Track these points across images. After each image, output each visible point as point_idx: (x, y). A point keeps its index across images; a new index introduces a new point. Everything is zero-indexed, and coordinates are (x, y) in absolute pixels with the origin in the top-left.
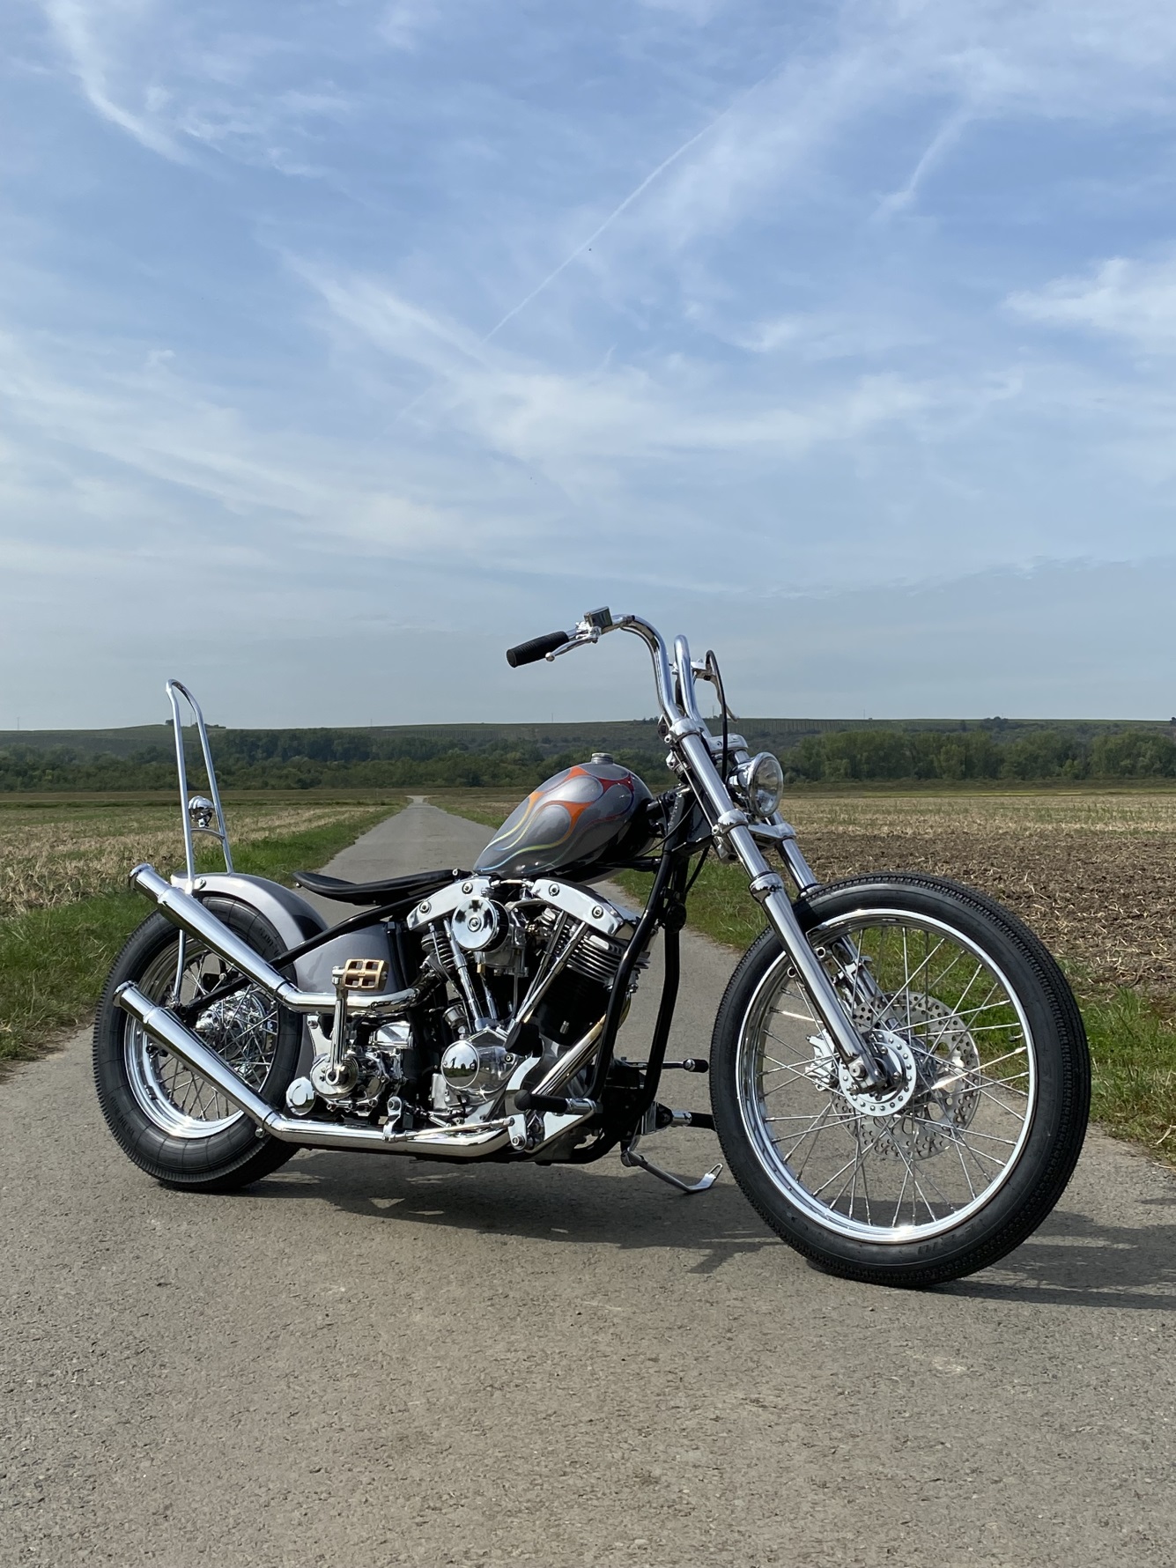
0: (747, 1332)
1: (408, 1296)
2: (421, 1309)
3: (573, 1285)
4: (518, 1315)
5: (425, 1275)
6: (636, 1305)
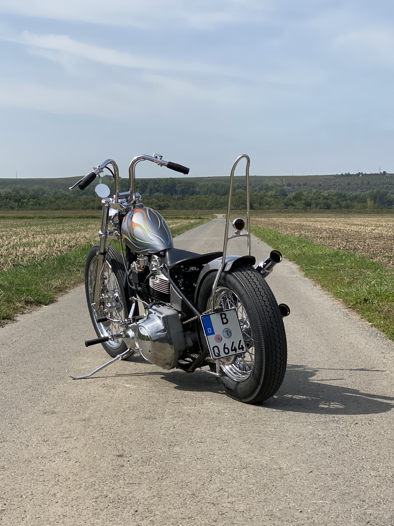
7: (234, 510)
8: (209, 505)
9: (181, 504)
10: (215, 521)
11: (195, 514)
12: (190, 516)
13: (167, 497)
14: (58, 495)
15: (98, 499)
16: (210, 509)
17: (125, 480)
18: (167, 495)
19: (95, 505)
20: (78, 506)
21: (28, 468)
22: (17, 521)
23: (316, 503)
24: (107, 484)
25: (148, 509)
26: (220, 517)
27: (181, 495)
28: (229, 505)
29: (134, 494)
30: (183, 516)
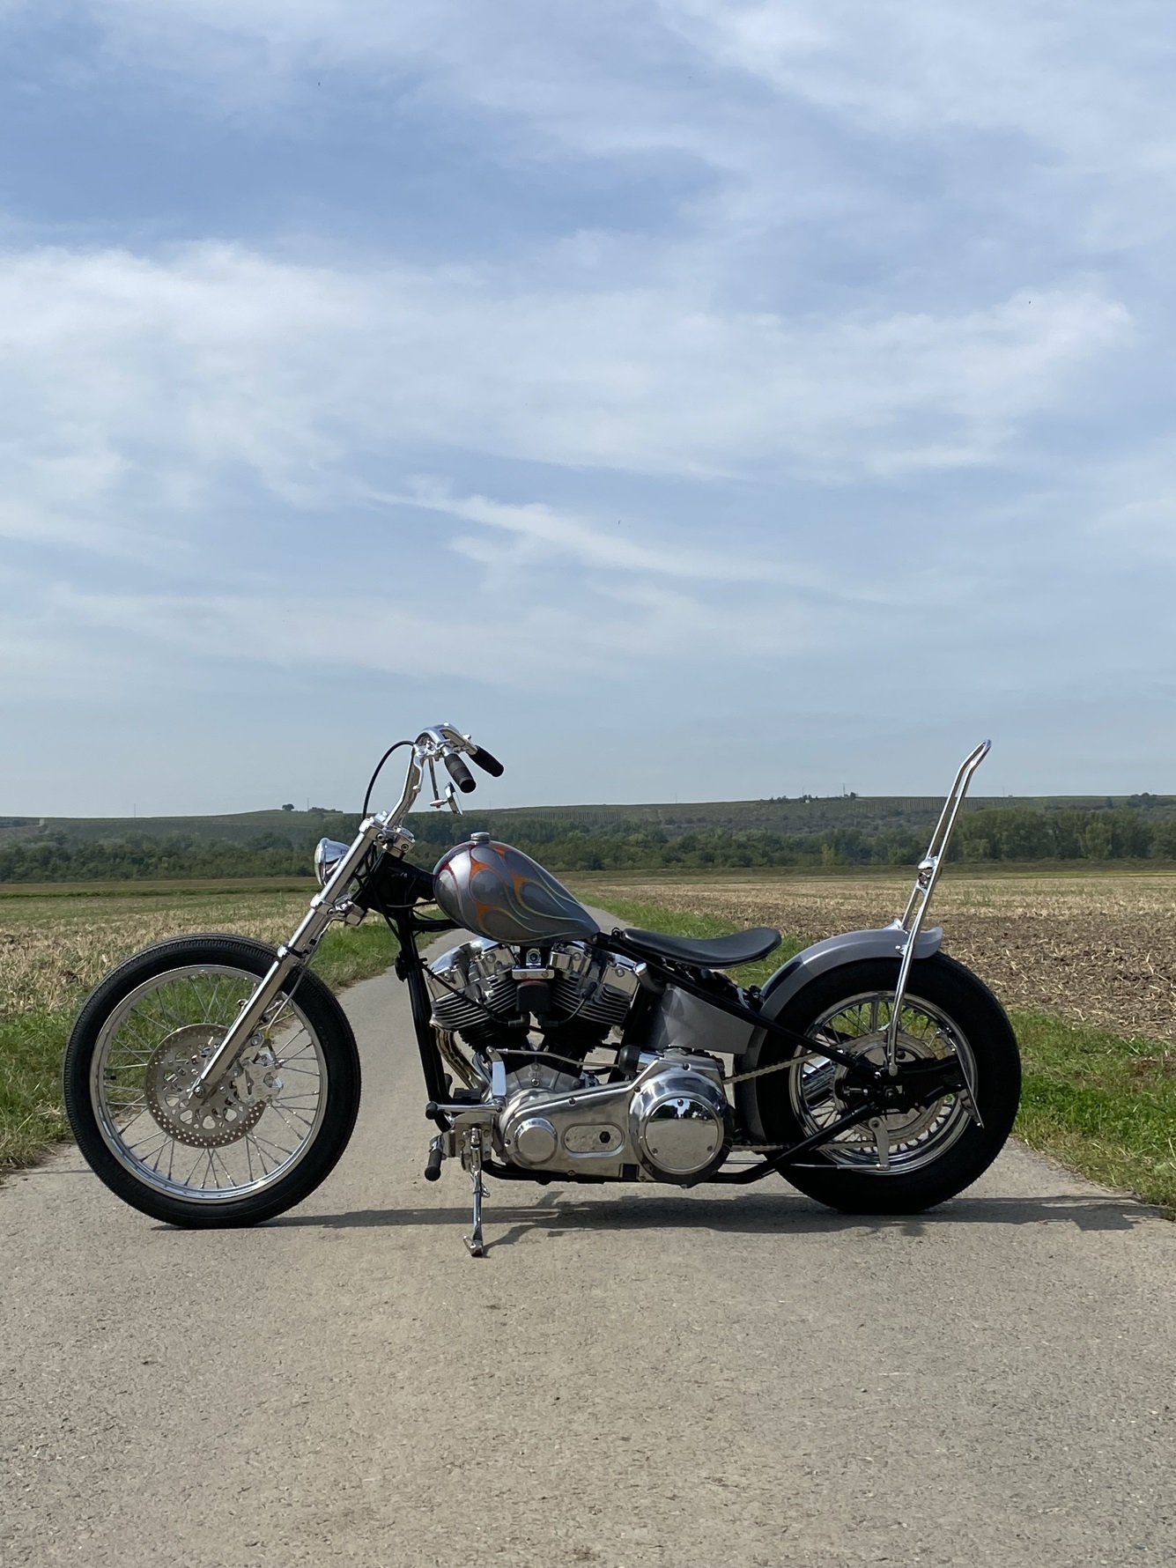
0: (729, 1412)
1: (393, 1375)
2: (402, 1388)
3: (563, 1365)
4: (499, 1394)
5: (415, 1354)
6: (622, 1385)
7: (739, 1392)
8: (689, 1384)
9: (637, 1384)
10: (711, 1411)
11: (669, 1401)
12: (661, 1403)
13: (606, 1374)
14: (400, 1376)
15: (477, 1381)
16: (694, 1391)
17: (516, 1347)
18: (605, 1372)
19: (475, 1390)
20: (444, 1392)
21: (326, 1332)
22: (339, 1421)
23: (888, 1376)
24: (486, 1355)
25: (577, 1394)
26: (718, 1404)
27: (633, 1370)
28: (728, 1384)
29: (543, 1372)
30: (649, 1405)
